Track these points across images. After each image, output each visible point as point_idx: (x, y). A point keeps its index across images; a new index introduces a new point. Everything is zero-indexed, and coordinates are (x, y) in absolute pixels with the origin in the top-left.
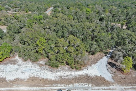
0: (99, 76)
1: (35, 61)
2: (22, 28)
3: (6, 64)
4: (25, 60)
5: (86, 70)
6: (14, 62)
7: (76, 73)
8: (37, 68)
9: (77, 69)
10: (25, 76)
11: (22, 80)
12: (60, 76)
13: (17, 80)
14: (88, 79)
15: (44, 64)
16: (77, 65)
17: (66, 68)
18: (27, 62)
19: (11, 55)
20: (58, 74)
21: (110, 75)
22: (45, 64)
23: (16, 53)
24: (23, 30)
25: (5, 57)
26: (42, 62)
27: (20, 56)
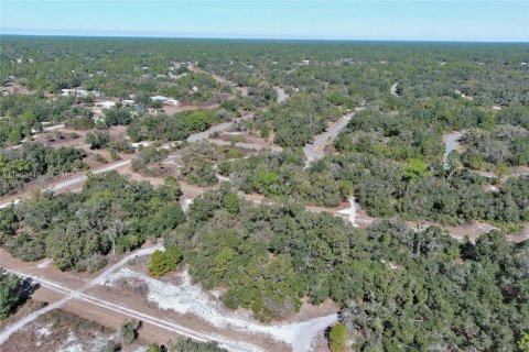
0: (288, 343)
1: (207, 288)
2: (218, 208)
3: (165, 281)
4: (194, 282)
5: (276, 327)
6: (177, 282)
7: (256, 327)
8: (204, 301)
9: (263, 321)
10: (182, 309)
11: (177, 313)
12: (229, 325)
13: (171, 311)
14: (267, 342)
15: (218, 296)
16: (266, 315)
17: (247, 315)
18: (195, 287)
19: (177, 268)
20: (228, 320)
21: (309, 348)
22: (220, 298)
23: (187, 265)
24: (218, 213)
25: (168, 268)
26: (216, 293)
27: (190, 272)
